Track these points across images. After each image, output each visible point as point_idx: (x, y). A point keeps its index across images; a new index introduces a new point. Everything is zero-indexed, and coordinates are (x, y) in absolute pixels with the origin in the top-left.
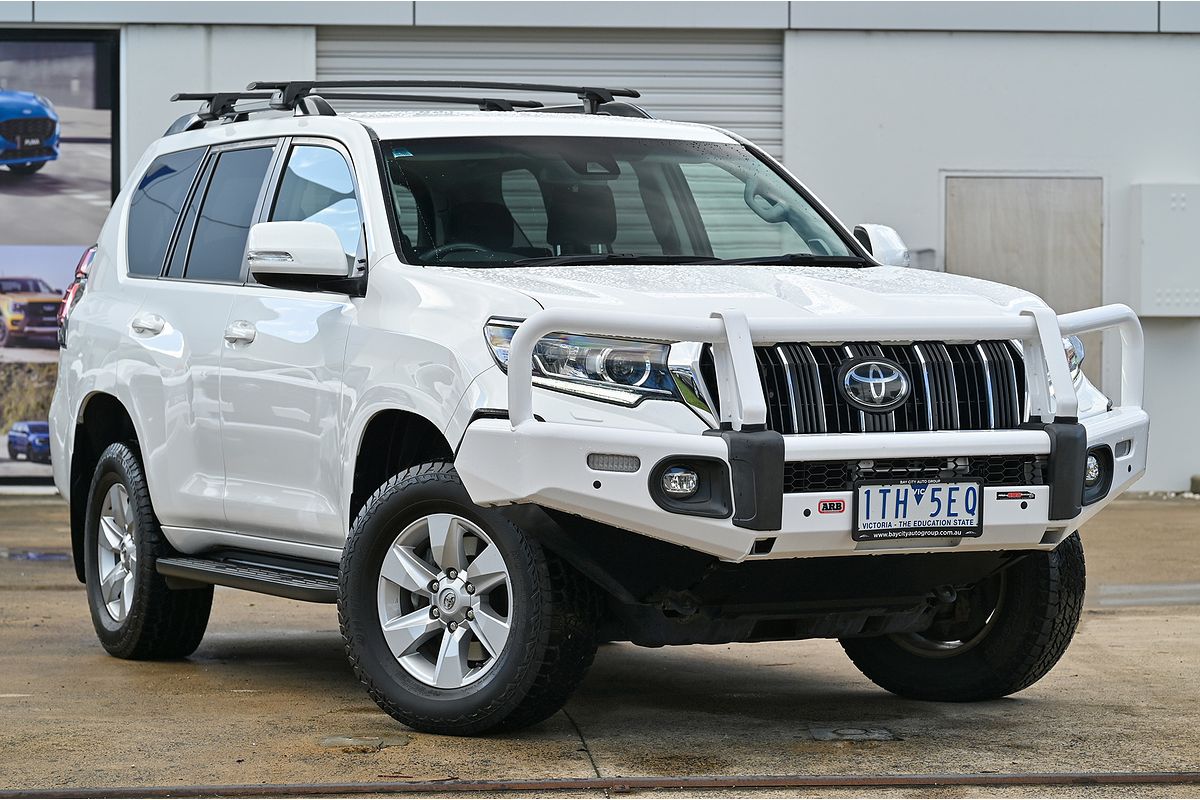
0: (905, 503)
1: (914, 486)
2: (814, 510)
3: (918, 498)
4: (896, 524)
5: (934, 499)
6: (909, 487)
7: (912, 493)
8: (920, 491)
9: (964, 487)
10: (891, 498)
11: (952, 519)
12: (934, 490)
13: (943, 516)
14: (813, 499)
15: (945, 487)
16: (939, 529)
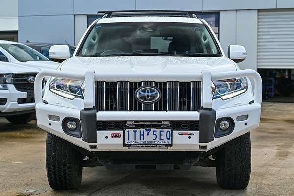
0: (143, 135)
1: (146, 130)
2: (109, 136)
3: (148, 134)
4: (140, 142)
5: (154, 134)
6: (144, 130)
7: (145, 132)
8: (148, 132)
9: (165, 131)
10: (138, 134)
11: (162, 141)
12: (154, 131)
13: (158, 140)
14: (109, 133)
15: (158, 131)
16: (157, 144)
